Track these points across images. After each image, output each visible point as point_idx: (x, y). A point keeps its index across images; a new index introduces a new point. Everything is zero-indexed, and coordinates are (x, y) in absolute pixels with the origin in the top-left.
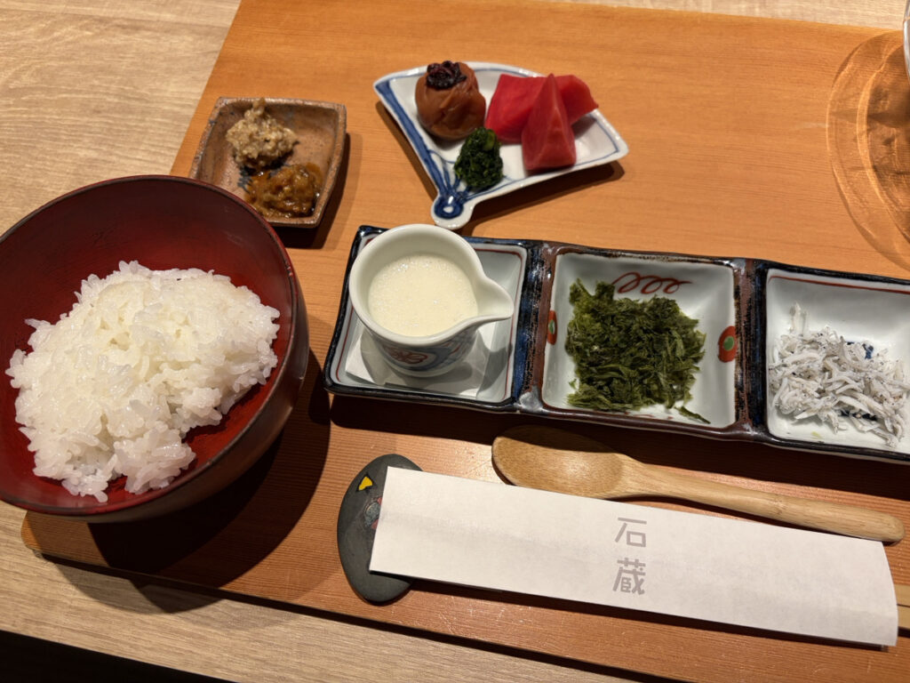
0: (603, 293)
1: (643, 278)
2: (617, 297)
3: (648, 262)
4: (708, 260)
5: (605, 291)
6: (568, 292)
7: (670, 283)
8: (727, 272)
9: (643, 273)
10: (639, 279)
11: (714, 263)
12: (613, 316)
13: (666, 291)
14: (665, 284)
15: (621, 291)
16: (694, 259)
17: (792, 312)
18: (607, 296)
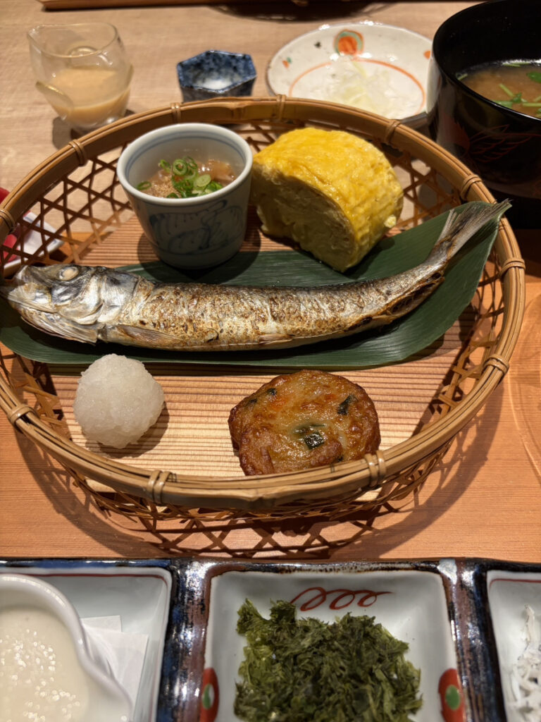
0: (280, 618)
1: (329, 593)
2: (301, 616)
3: (332, 575)
4: (407, 566)
5: (284, 614)
6: (236, 618)
7: (363, 595)
8: (434, 580)
9: (327, 588)
10: (324, 594)
11: (416, 568)
12: (295, 657)
13: (361, 603)
14: (359, 597)
15: (304, 608)
16: (390, 565)
17: (525, 616)
18: (287, 621)
